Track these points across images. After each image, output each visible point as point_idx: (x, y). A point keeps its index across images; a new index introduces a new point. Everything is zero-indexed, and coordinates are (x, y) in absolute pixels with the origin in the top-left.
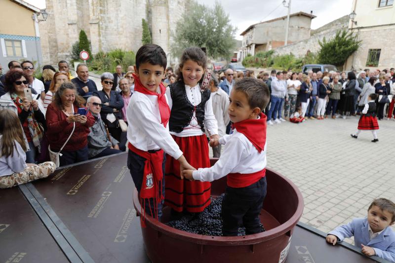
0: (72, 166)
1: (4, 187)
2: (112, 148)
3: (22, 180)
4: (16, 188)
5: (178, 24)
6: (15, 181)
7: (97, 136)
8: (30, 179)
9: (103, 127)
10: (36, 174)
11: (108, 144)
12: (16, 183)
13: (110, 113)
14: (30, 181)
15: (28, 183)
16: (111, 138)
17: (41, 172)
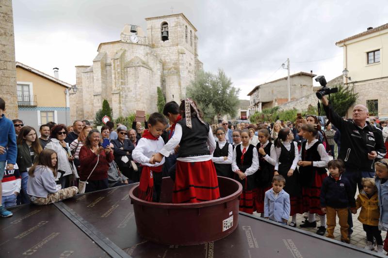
0: (91, 192)
1: (42, 204)
2: (122, 182)
3: (55, 199)
4: (51, 205)
5: (188, 89)
6: (50, 199)
7: (111, 172)
8: (60, 198)
9: (115, 166)
10: (65, 194)
11: (120, 179)
12: (51, 201)
13: (124, 155)
14: (60, 200)
15: (59, 202)
16: (122, 175)
17: (68, 193)
